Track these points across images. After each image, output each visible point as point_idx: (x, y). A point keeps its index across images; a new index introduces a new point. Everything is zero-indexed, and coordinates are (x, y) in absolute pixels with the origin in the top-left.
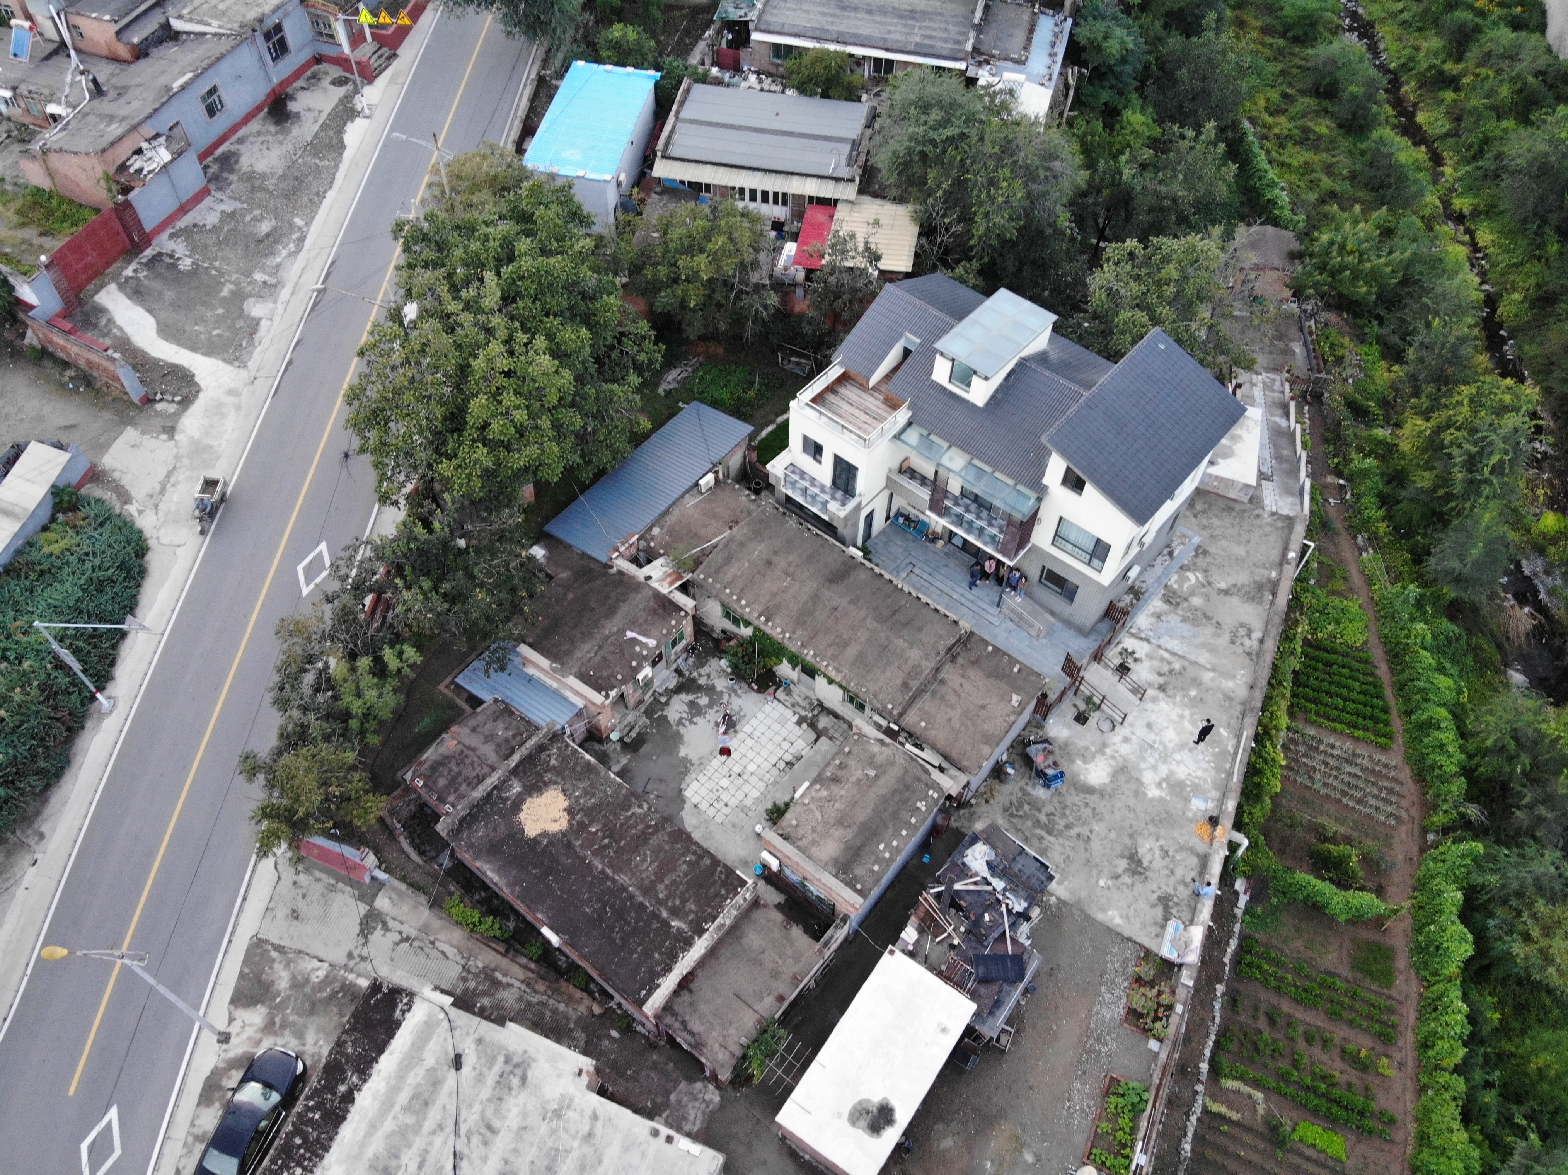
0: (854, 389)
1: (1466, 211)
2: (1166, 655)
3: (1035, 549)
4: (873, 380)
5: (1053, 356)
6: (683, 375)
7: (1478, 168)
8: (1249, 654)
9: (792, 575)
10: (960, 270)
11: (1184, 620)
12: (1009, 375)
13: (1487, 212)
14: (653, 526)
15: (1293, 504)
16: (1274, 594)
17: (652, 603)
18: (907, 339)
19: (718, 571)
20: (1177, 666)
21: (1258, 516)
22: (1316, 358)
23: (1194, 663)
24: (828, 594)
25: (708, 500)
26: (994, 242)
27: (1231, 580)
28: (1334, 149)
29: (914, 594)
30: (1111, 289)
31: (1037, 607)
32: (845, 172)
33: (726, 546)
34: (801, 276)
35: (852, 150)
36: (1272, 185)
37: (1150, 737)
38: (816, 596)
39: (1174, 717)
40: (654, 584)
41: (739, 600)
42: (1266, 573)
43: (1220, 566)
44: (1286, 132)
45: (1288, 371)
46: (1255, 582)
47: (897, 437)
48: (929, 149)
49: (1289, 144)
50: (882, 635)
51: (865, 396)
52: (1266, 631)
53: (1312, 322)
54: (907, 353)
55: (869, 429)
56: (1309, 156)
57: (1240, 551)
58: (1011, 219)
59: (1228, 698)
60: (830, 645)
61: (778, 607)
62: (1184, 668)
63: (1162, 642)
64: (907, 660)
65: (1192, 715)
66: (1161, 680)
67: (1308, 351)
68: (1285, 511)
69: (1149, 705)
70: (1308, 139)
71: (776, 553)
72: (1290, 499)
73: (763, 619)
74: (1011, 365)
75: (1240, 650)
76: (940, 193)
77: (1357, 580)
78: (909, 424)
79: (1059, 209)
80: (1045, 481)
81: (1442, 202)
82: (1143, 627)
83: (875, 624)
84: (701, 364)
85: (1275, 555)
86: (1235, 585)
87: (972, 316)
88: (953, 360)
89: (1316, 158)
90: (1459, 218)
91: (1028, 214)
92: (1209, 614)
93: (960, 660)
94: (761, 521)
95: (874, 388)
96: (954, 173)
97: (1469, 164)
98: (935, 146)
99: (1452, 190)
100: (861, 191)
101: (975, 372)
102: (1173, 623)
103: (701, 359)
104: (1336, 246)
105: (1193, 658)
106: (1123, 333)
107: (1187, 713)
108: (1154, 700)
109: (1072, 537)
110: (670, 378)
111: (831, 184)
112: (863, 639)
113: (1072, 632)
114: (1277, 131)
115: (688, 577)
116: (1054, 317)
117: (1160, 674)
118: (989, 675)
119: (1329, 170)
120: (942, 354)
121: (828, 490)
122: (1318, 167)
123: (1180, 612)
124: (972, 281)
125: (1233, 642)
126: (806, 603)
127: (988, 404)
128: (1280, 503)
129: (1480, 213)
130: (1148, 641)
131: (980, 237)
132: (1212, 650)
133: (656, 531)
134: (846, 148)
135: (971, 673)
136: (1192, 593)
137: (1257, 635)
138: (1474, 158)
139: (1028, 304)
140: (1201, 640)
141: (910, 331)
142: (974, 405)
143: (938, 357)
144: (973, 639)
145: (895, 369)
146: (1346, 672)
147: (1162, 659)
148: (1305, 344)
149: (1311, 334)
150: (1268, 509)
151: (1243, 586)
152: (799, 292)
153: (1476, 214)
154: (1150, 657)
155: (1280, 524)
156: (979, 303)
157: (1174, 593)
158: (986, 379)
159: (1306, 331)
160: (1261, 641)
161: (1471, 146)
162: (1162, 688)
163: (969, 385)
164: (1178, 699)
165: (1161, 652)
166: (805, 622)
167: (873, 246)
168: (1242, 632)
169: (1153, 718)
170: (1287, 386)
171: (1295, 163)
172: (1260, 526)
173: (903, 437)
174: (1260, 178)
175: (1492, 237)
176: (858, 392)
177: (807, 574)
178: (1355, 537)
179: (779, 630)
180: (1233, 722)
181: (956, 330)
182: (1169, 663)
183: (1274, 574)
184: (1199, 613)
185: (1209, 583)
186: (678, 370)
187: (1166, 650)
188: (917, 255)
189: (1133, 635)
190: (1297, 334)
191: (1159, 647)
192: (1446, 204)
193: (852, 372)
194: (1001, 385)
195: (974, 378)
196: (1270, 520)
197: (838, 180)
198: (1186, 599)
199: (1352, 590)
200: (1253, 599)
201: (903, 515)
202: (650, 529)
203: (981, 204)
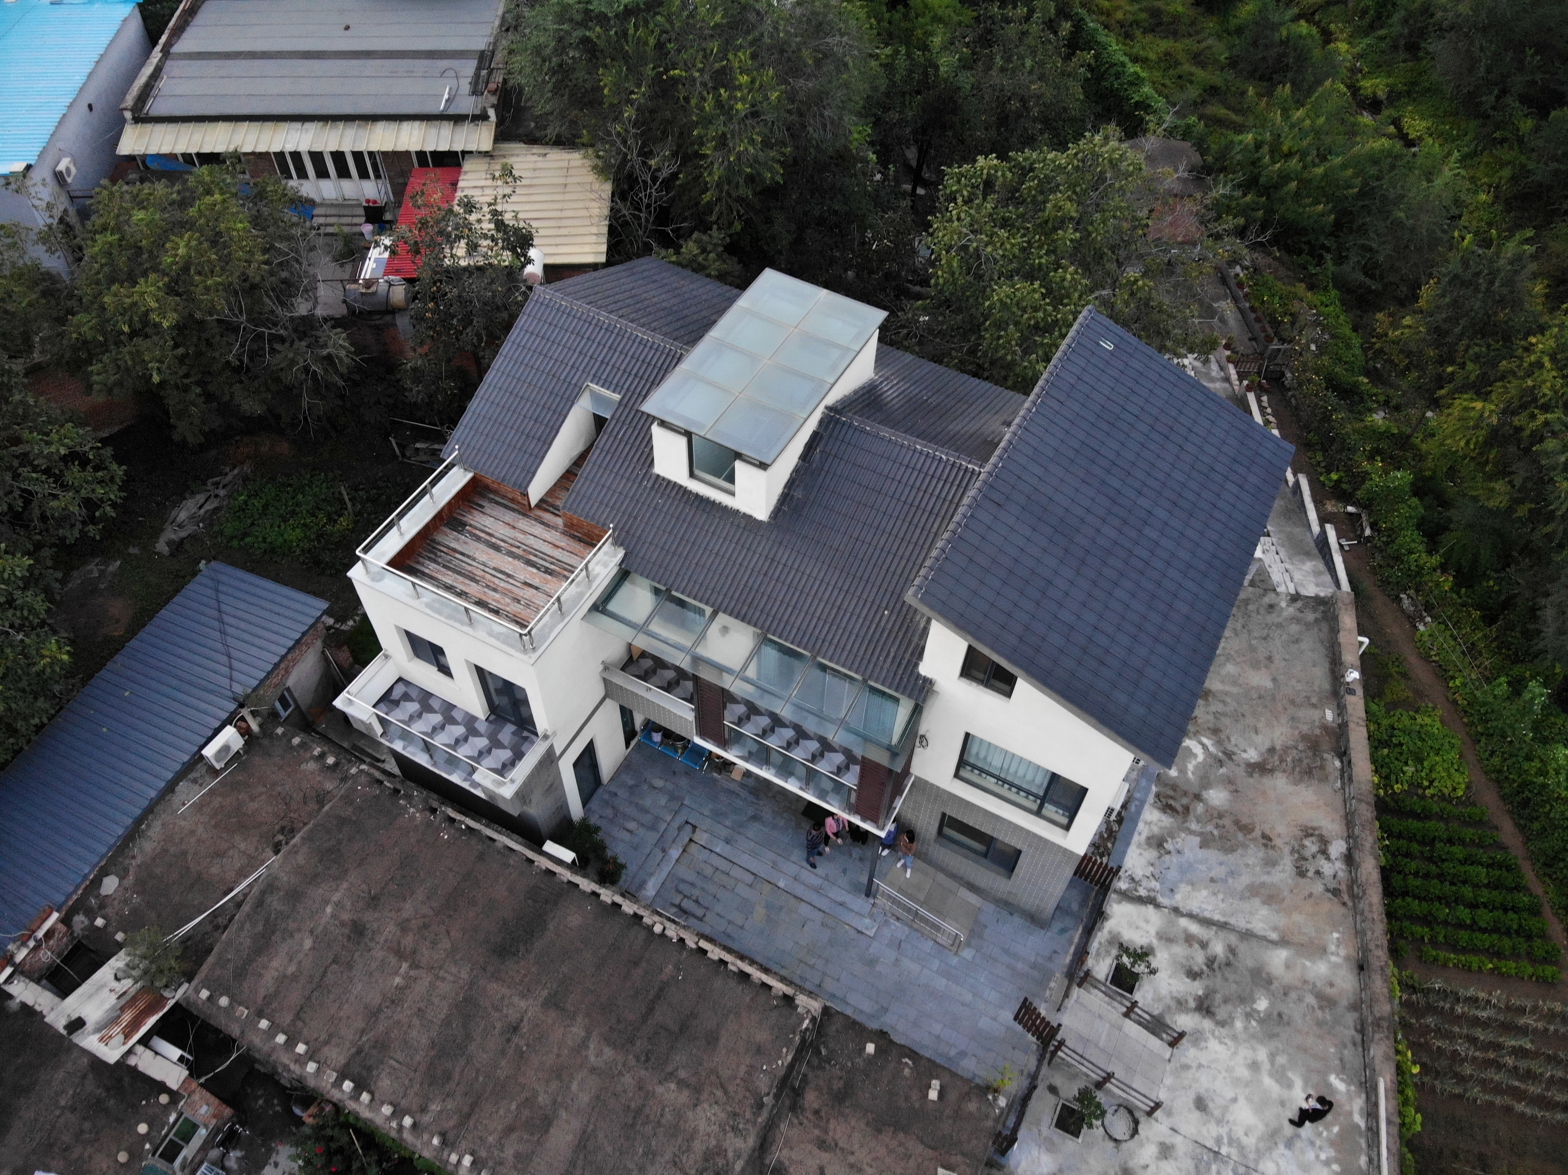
0: (499, 512)
1: (1381, 94)
2: (1194, 928)
3: (922, 785)
4: (536, 490)
5: (890, 392)
6: (209, 507)
7: (1382, 39)
8: (1336, 892)
9: (411, 957)
10: (690, 248)
11: (1206, 843)
12: (810, 447)
13: (1409, 93)
14: (104, 872)
15: (1317, 574)
16: (1343, 754)
17: (90, 1085)
18: (596, 397)
19: (240, 974)
20: (1218, 948)
21: (1271, 606)
22: (1258, 320)
23: (1247, 935)
24: (495, 989)
25: (231, 786)
26: (747, 192)
27: (1263, 741)
28: (1197, 33)
29: (691, 943)
30: (965, 248)
31: (941, 877)
32: (467, 105)
33: (260, 903)
34: (399, 293)
35: (479, 68)
36: (1137, 82)
37: (1209, 1133)
38: (468, 1000)
39: (1243, 1072)
40: (90, 1041)
41: (291, 1043)
42: (1315, 714)
43: (1238, 716)
44: (1130, 17)
45: (1227, 347)
46: (1304, 738)
47: (600, 607)
48: (595, 32)
49: (1138, 33)
50: (628, 1079)
51: (523, 524)
52: (1350, 837)
53: (1238, 269)
54: (599, 422)
55: (538, 598)
56: (1164, 45)
57: (1260, 679)
58: (766, 144)
59: (1326, 1001)
60: (510, 1130)
61: (382, 1045)
62: (1232, 950)
63: (1178, 899)
64: (692, 1136)
65: (1272, 1056)
66: (1197, 988)
67: (1241, 311)
68: (1310, 590)
69: (1188, 1052)
70: (1160, 24)
71: (373, 901)
72: (1309, 565)
73: (348, 1085)
74: (811, 425)
75: (1318, 888)
76: (629, 113)
77: (1422, 673)
78: (623, 575)
79: (849, 120)
80: (925, 669)
81: (1348, 87)
82: (1139, 873)
83: (608, 1052)
84: (246, 479)
85: (1320, 675)
86: (1272, 750)
87: (714, 333)
88: (688, 434)
89: (1179, 45)
90: (1374, 106)
91: (795, 132)
92: (1245, 820)
93: (811, 1099)
94: (342, 821)
95: (543, 504)
96: (649, 71)
97: (1367, 35)
98: (606, 28)
99: (1353, 71)
100: (501, 137)
101: (738, 456)
102: (1188, 854)
103: (247, 469)
104: (1266, 148)
105: (1240, 922)
106: (1000, 325)
107: (1262, 1054)
108: (1198, 1038)
109: (995, 763)
110: (183, 516)
111: (446, 128)
112: (585, 1098)
113: (1017, 920)
114: (1119, 15)
115: (175, 996)
116: (879, 315)
117: (1193, 975)
118: (878, 1126)
119: (1198, 59)
120: (663, 424)
121: (482, 727)
122: (1182, 57)
123: (1194, 826)
124: (715, 266)
125: (1301, 873)
126: (447, 1023)
127: (777, 512)
128: (1297, 576)
129: (1399, 95)
130: (1150, 901)
131: (719, 185)
132: (1271, 897)
133: (110, 885)
134: (469, 67)
135: (838, 1130)
136: (1206, 782)
137: (1338, 848)
138: (1372, 27)
139: (823, 294)
140: (1245, 880)
141: (596, 379)
142: (748, 518)
143: (655, 429)
144: (832, 1029)
145: (580, 460)
146: (1458, 851)
147: (1189, 939)
148: (1235, 299)
149: (1240, 285)
150: (1281, 589)
151: (1286, 749)
152: (403, 322)
153: (1394, 97)
154: (1166, 938)
155: (1310, 617)
156: (730, 302)
157: (1174, 787)
158: (763, 466)
159: (1232, 283)
160: (1349, 859)
161: (1364, 12)
162: (1204, 1007)
163: (731, 479)
164: (1239, 1024)
165: (1184, 922)
166: (448, 1076)
167: (508, 218)
168: (1311, 846)
169: (1204, 1082)
170: (1232, 371)
171: (1152, 56)
172: (1279, 626)
173: (612, 606)
174: (1118, 76)
175: (1424, 124)
176: (509, 516)
177: (445, 944)
178: (1398, 599)
179: (387, 1110)
180: (1349, 1053)
181: (684, 366)
182: (1204, 945)
183: (1329, 715)
184: (1227, 822)
185: (1229, 755)
186: (200, 498)
187: (1191, 916)
188: (612, 231)
189: (1127, 896)
190: (1221, 290)
191: (1176, 910)
192: (1354, 89)
193: (490, 477)
194: (796, 471)
195: (739, 465)
196: (1291, 611)
197: (458, 119)
198: (1198, 797)
199: (1420, 694)
200: (1309, 773)
201: (658, 728)
202: (97, 882)
203: (707, 121)
